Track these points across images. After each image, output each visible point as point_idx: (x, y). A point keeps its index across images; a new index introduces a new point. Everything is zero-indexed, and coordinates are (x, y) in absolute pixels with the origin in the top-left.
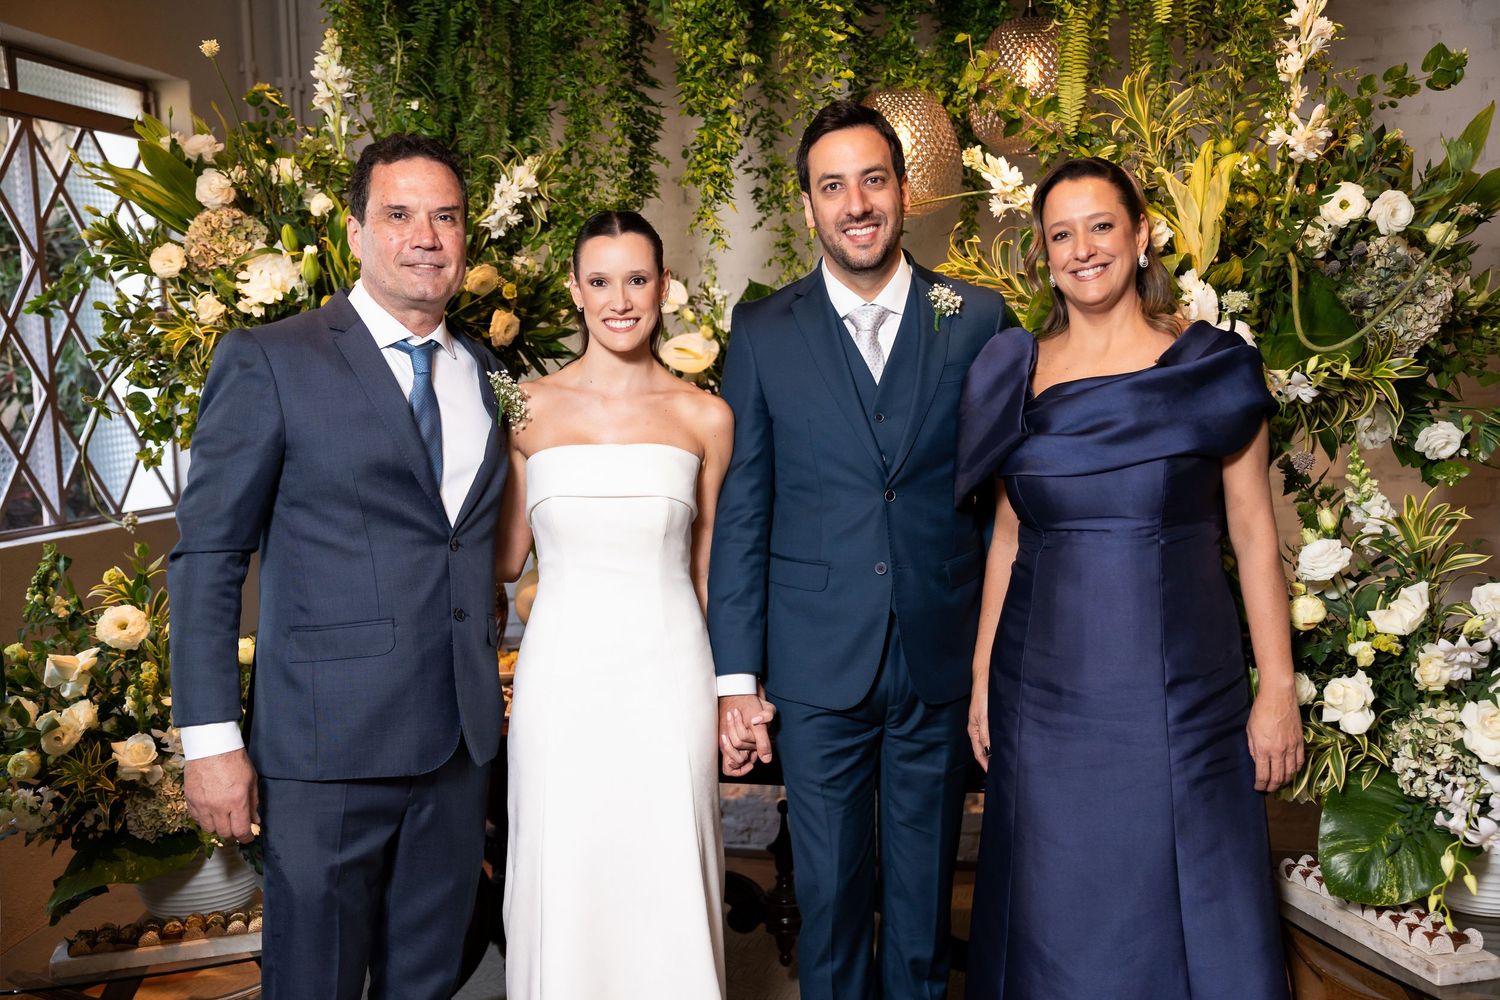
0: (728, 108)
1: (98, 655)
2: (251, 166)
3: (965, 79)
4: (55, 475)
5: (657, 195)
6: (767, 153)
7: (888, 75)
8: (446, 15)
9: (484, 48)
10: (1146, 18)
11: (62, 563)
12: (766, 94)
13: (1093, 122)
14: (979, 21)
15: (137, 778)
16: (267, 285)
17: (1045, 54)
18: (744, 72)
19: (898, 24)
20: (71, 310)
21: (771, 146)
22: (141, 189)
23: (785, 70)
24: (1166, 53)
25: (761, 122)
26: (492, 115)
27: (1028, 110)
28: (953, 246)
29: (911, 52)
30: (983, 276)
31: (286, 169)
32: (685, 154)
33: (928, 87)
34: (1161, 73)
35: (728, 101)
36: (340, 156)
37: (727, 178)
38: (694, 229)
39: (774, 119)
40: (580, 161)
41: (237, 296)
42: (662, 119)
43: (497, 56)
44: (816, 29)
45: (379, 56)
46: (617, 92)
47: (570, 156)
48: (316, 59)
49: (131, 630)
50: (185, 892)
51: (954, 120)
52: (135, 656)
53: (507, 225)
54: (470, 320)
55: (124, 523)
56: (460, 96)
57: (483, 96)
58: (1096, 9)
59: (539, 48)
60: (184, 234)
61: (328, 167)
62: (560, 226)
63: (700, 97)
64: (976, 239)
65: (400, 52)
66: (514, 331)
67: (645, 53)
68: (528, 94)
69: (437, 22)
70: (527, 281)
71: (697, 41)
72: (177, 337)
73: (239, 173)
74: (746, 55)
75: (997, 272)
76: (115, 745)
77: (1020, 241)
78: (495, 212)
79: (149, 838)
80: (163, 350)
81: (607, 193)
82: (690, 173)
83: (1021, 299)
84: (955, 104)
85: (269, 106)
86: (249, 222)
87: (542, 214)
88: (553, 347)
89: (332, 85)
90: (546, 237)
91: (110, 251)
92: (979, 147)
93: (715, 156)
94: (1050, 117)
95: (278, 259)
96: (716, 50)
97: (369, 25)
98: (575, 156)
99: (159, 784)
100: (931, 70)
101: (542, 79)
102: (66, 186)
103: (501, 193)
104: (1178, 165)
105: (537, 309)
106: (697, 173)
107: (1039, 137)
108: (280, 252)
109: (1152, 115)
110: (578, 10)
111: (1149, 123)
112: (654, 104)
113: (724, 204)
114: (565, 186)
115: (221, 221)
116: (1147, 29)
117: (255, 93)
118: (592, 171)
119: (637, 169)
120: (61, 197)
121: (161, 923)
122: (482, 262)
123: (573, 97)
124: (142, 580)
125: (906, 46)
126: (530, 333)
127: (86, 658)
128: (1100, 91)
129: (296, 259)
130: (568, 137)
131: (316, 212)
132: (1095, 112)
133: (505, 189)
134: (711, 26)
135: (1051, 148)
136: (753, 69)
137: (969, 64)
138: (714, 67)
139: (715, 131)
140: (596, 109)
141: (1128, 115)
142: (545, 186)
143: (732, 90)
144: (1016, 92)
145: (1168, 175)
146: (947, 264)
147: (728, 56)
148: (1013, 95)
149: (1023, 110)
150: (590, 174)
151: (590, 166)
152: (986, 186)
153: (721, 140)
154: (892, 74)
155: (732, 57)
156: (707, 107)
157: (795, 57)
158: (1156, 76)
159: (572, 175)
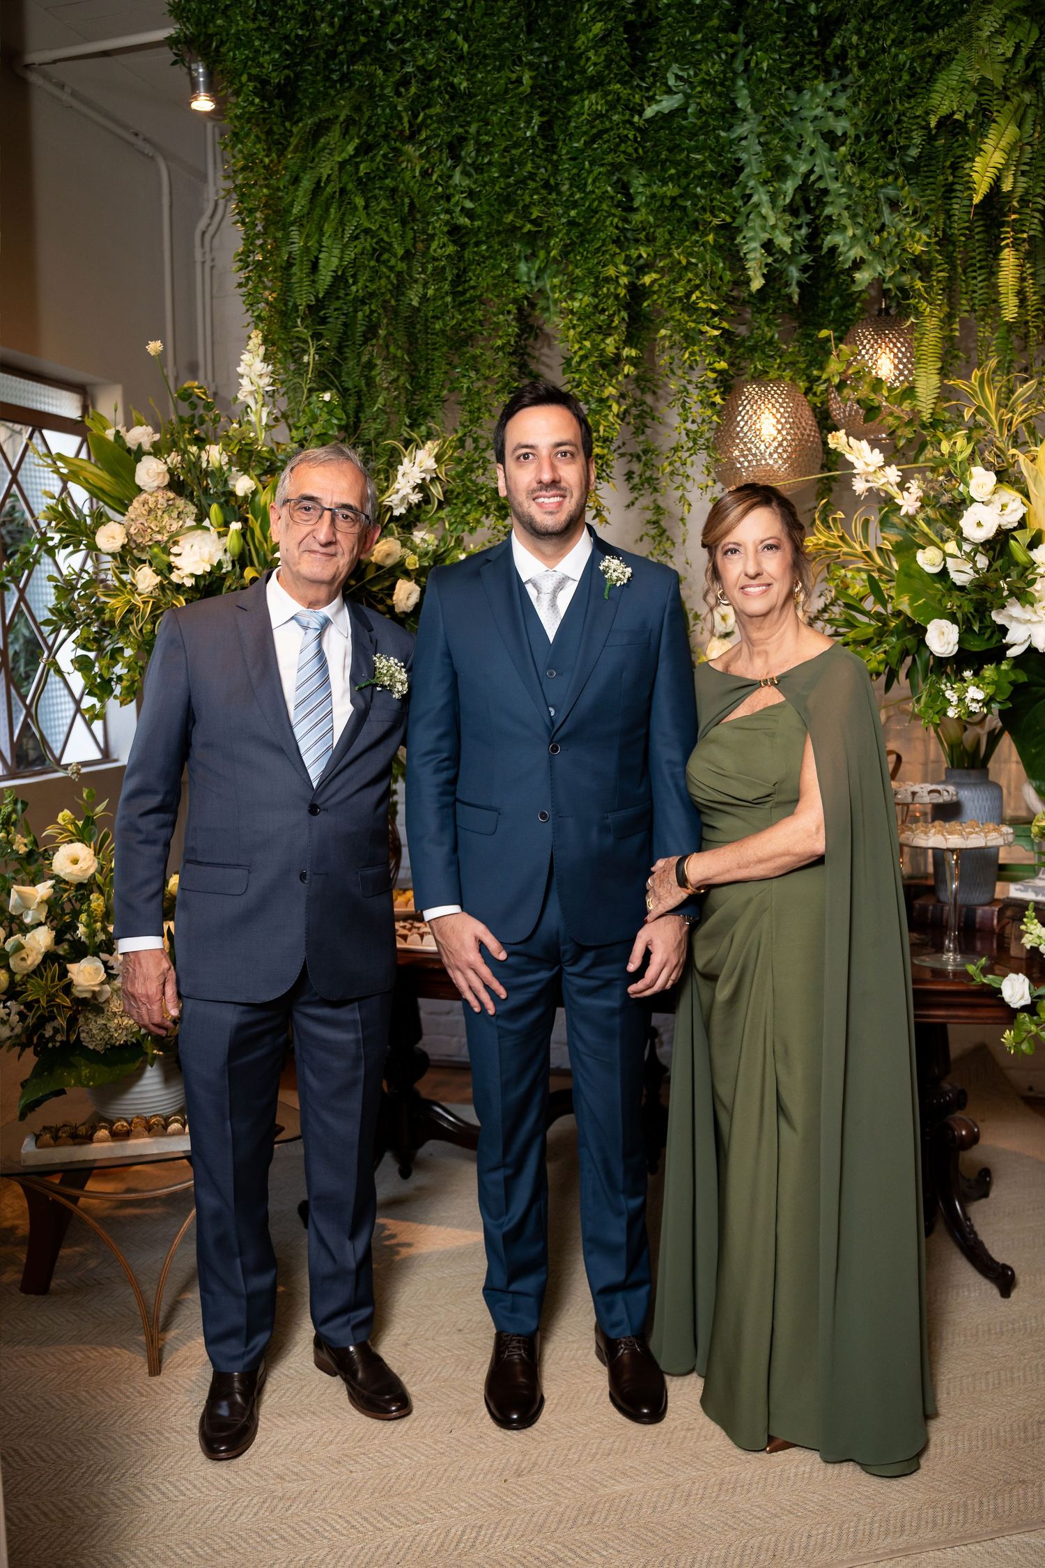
0: (610, 396)
1: (53, 887)
2: (184, 452)
3: (828, 370)
4: (7, 730)
6: (640, 439)
7: (755, 367)
8: (355, 317)
9: (387, 347)
10: (990, 317)
11: (19, 806)
12: (638, 386)
13: (945, 409)
14: (834, 321)
15: (88, 995)
16: (197, 558)
17: (899, 349)
18: (625, 365)
19: (763, 323)
20: (21, 585)
21: (643, 433)
22: (88, 475)
23: (662, 362)
24: (1010, 349)
25: (634, 411)
26: (393, 406)
27: (886, 398)
28: (819, 521)
29: (776, 347)
30: (846, 549)
31: (215, 455)
33: (791, 379)
34: (1005, 367)
35: (610, 391)
36: (260, 443)
37: (607, 460)
39: (645, 408)
40: (473, 446)
41: (171, 568)
43: (399, 353)
44: (693, 325)
45: (293, 355)
46: (508, 384)
47: (465, 441)
48: (242, 357)
49: (81, 865)
50: (129, 1096)
51: (814, 408)
52: (84, 888)
53: (409, 503)
54: (374, 589)
55: (69, 772)
56: (365, 389)
57: (387, 388)
58: (948, 308)
60: (124, 515)
61: (251, 452)
62: (455, 504)
63: (584, 387)
64: (840, 515)
65: (312, 351)
66: (414, 598)
67: (529, 350)
68: (423, 387)
69: (345, 324)
70: (427, 554)
71: (583, 337)
72: (116, 605)
73: (174, 458)
74: (626, 349)
75: (857, 546)
76: (69, 966)
77: (879, 517)
78: (397, 492)
79: (98, 1048)
80: (107, 617)
83: (880, 570)
84: (815, 394)
85: (197, 401)
86: (181, 502)
87: (439, 494)
89: (255, 379)
90: (442, 514)
91: (60, 530)
92: (843, 432)
94: (906, 405)
95: (206, 535)
96: (599, 345)
97: (285, 328)
98: (469, 443)
99: (107, 1001)
100: (793, 363)
101: (438, 374)
102: (19, 478)
103: (404, 474)
104: (1025, 448)
107: (896, 423)
108: (208, 529)
109: (999, 405)
110: (473, 311)
111: (997, 411)
113: (604, 484)
114: (459, 469)
115: (157, 502)
117: (186, 390)
118: (483, 454)
120: (14, 487)
121: (112, 1123)
123: (468, 388)
124: (89, 821)
125: (770, 342)
127: (43, 890)
128: (953, 382)
129: (221, 535)
130: (462, 425)
131: (240, 492)
132: (948, 400)
133: (408, 471)
134: (595, 323)
135: (908, 433)
136: (633, 362)
137: (832, 357)
138: (598, 360)
139: (597, 417)
140: (490, 399)
141: (978, 404)
142: (443, 468)
143: (613, 380)
144: (874, 382)
146: (813, 538)
147: (610, 350)
148: (872, 385)
149: (881, 399)
150: (482, 458)
151: (483, 450)
152: (850, 466)
153: (604, 425)
154: (759, 366)
155: (614, 351)
156: (591, 396)
157: (670, 353)
158: (1001, 369)
159: (466, 458)
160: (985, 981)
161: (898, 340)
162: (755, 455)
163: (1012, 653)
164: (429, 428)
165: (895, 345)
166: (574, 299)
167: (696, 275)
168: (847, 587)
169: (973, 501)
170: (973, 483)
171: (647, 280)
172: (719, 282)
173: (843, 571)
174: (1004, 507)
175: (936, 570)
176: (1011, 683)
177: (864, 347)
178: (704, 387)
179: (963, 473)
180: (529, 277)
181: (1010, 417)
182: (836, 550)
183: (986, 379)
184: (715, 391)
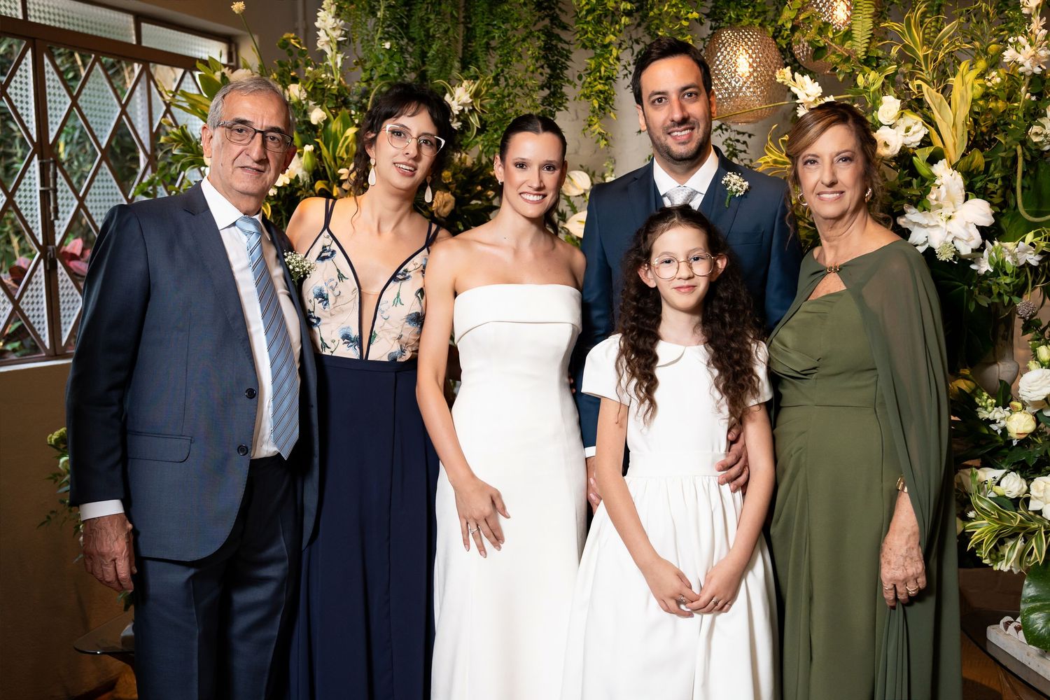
0: (610, 43)
3: (783, 17)
13: (877, 48)
18: (622, 16)
22: (203, 107)
23: (651, 14)
26: (445, 53)
27: (832, 40)
28: (769, 142)
31: (295, 92)
32: (580, 78)
33: (760, 25)
34: (935, 10)
35: (611, 38)
36: (335, 82)
37: (609, 94)
38: (586, 132)
40: (505, 84)
43: (449, 9)
46: (531, 33)
47: (498, 80)
48: (318, 14)
51: (780, 49)
56: (424, 38)
57: (438, 38)
61: (323, 89)
62: (488, 131)
63: (589, 35)
65: (382, 8)
66: (451, 206)
67: (559, 5)
74: (623, 3)
81: (525, 106)
82: (582, 91)
84: (782, 38)
85: (293, 49)
87: (476, 123)
89: (330, 32)
90: (479, 139)
91: (180, 151)
92: (789, 68)
93: (601, 78)
94: (848, 44)
98: (502, 81)
100: (764, 12)
101: (481, 25)
102: (173, 110)
105: (469, 191)
106: (587, 92)
107: (838, 60)
109: (927, 42)
111: (922, 47)
112: (565, 42)
114: (493, 102)
117: (284, 40)
118: (511, 90)
119: (552, 90)
123: (499, 37)
126: (463, 208)
128: (887, 24)
130: (497, 67)
131: (314, 122)
132: (882, 40)
135: (847, 68)
136: (628, 13)
137: (787, 6)
138: (601, 12)
139: (601, 59)
140: (517, 45)
141: (907, 42)
142: (479, 101)
143: (613, 30)
144: (823, 26)
145: (925, 86)
146: (766, 157)
147: (611, 5)
148: (820, 28)
149: (827, 40)
150: (512, 93)
151: (512, 87)
152: (795, 97)
153: (605, 67)
154: (733, 16)
155: (614, 5)
156: (596, 42)
157: (659, 5)
158: (931, 12)
159: (499, 94)
162: (726, 89)
164: (476, 72)
169: (882, 125)
170: (880, 109)
174: (907, 130)
178: (681, 33)
179: (875, 101)
181: (932, 53)
182: (784, 166)
183: (913, 21)
184: (689, 36)
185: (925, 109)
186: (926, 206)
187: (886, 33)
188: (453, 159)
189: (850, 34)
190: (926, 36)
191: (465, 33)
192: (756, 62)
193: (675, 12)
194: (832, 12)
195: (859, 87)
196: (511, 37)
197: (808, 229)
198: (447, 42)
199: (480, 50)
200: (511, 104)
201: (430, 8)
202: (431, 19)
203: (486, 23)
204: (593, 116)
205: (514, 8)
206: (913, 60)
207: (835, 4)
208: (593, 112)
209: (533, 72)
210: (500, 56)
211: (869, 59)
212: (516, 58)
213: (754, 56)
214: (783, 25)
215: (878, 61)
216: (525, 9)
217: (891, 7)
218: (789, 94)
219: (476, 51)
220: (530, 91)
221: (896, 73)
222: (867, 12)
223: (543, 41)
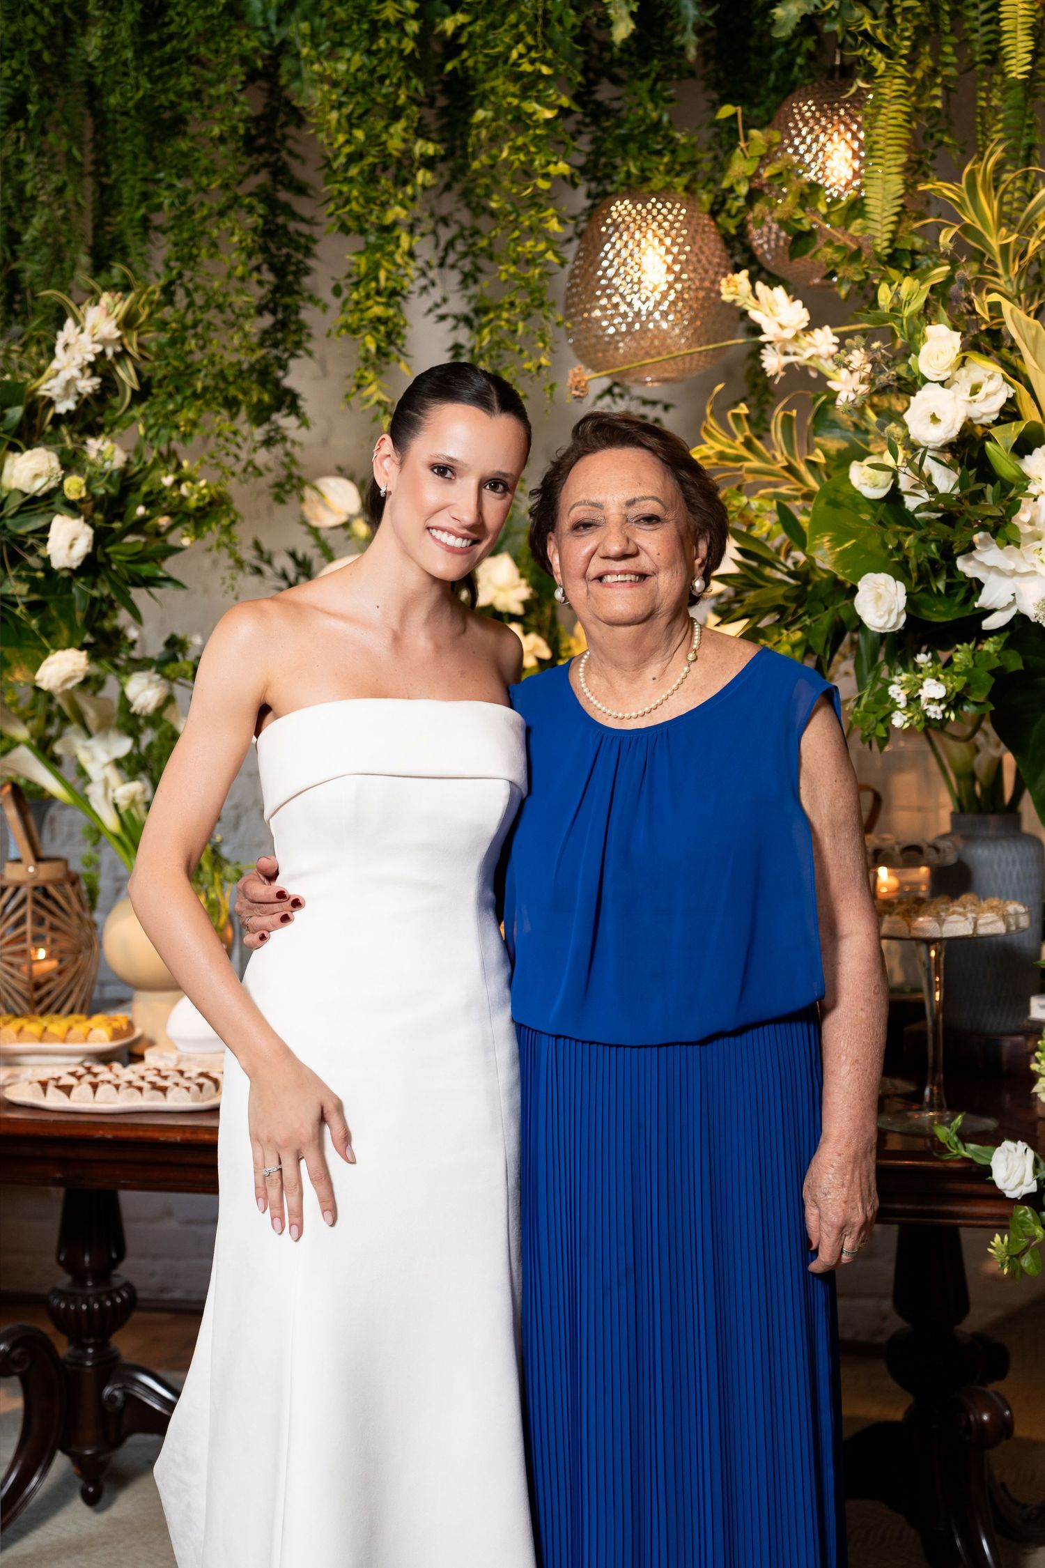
0: (395, 224)
3: (731, 173)
5: (310, 354)
6: (470, 292)
7: (628, 173)
9: (44, 132)
12: (468, 205)
13: (912, 233)
14: (776, 89)
17: (855, 137)
18: (418, 169)
19: (645, 95)
21: (476, 281)
23: (476, 165)
24: (1029, 126)
25: (460, 247)
27: (825, 218)
28: (711, 421)
29: (665, 137)
30: (755, 463)
32: (337, 291)
33: (687, 188)
34: (1021, 156)
35: (396, 212)
37: (397, 325)
38: (351, 399)
40: (185, 302)
42: (315, 241)
43: (64, 145)
44: (515, 102)
46: (236, 199)
47: (173, 294)
51: (728, 240)
53: (79, 394)
54: (22, 531)
56: (12, 203)
57: (43, 204)
58: (926, 62)
59: (129, 132)
62: (155, 396)
63: (354, 206)
64: (743, 409)
66: (84, 547)
67: (290, 143)
70: (105, 475)
71: (352, 123)
74: (420, 143)
75: (777, 458)
77: (811, 413)
78: (57, 372)
81: (229, 348)
82: (342, 319)
83: (808, 496)
84: (726, 215)
87: (131, 379)
88: (145, 570)
90: (137, 412)
92: (745, 273)
93: (378, 293)
94: (856, 226)
96: (378, 136)
98: (180, 295)
100: (692, 164)
101: (132, 180)
103: (66, 346)
105: (120, 517)
106: (353, 319)
107: (838, 257)
109: (1006, 220)
110: (179, 75)
111: (999, 230)
112: (303, 220)
114: (165, 337)
116: (1004, 92)
118: (199, 315)
119: (280, 316)
122: (38, 446)
123: (172, 205)
125: (656, 126)
126: (109, 550)
128: (929, 186)
130: (169, 268)
132: (921, 216)
133: (72, 341)
134: (373, 100)
135: (855, 273)
136: (430, 163)
137: (738, 151)
138: (376, 160)
139: (378, 255)
140: (208, 223)
141: (968, 221)
142: (134, 337)
143: (400, 196)
144: (807, 190)
145: (1007, 306)
146: (702, 447)
147: (395, 145)
148: (802, 195)
149: (815, 218)
150: (201, 321)
151: (201, 308)
152: (757, 330)
153: (388, 271)
154: (634, 170)
155: (401, 146)
156: (367, 221)
157: (491, 148)
158: (1014, 160)
159: (176, 321)
160: (966, 1154)
161: (853, 118)
162: (625, 315)
163: (989, 623)
164: (125, 276)
165: (848, 129)
166: (339, 59)
167: (522, 16)
168: (751, 526)
169: (925, 381)
170: (924, 349)
171: (449, 25)
172: (558, 29)
173: (744, 500)
174: (975, 390)
175: (880, 493)
176: (992, 672)
177: (800, 131)
178: (536, 205)
179: (911, 337)
180: (265, 20)
181: (1017, 241)
182: (738, 465)
183: (979, 179)
184: (551, 211)
185: (1005, 351)
186: (1012, 537)
187: (928, 203)
188: (85, 453)
189: (859, 206)
190: (1006, 208)
191: (97, 195)
192: (680, 262)
193: (522, 163)
194: (823, 163)
195: (877, 307)
196: (196, 206)
197: (786, 583)
198: (61, 212)
199: (129, 232)
200: (201, 343)
201: (23, 139)
202: (27, 164)
203: (140, 176)
204: (366, 369)
205: (198, 147)
206: (979, 256)
207: (829, 147)
208: (366, 360)
209: (242, 279)
210: (176, 245)
211: (897, 255)
212: (208, 251)
213: (675, 250)
214: (731, 189)
215: (913, 259)
216: (222, 149)
217: (938, 152)
218: (742, 325)
219: (122, 233)
220: (238, 316)
221: (950, 279)
222: (892, 163)
223: (260, 216)
